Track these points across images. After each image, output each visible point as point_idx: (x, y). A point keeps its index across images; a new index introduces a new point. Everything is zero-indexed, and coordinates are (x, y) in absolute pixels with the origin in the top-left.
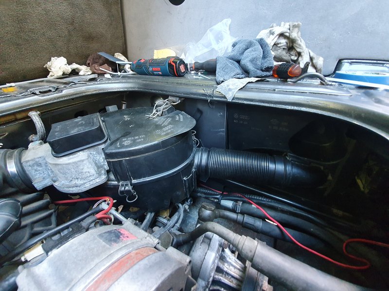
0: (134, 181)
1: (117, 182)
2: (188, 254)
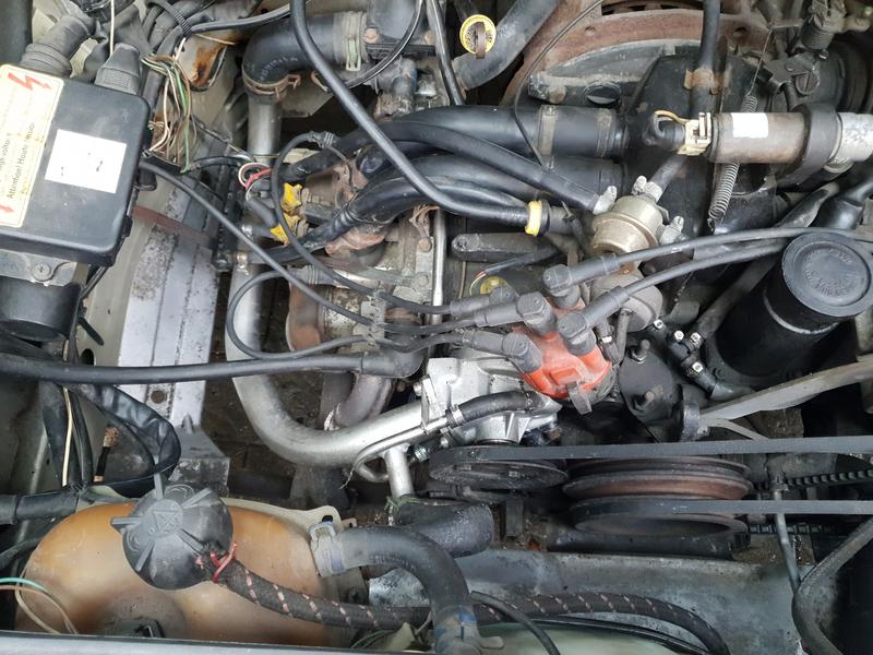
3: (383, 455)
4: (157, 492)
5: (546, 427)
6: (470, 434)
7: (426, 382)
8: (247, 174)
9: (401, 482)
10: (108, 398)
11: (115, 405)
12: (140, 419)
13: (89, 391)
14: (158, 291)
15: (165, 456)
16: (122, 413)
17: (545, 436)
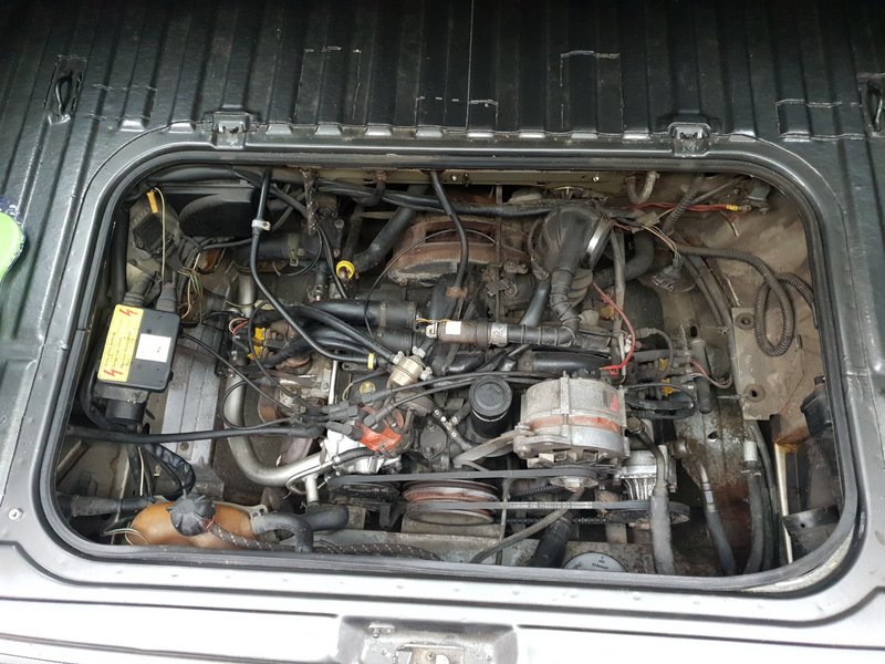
2: (632, 449)
3: (303, 479)
4: (184, 497)
5: (394, 464)
6: (351, 469)
7: (326, 441)
8: (234, 325)
9: (312, 495)
10: (159, 452)
11: (162, 455)
12: (175, 462)
13: (149, 448)
14: (185, 385)
15: (188, 481)
16: (166, 460)
17: (395, 469)
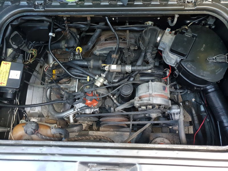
0: (180, 74)
1: (176, 69)
2: (172, 104)
